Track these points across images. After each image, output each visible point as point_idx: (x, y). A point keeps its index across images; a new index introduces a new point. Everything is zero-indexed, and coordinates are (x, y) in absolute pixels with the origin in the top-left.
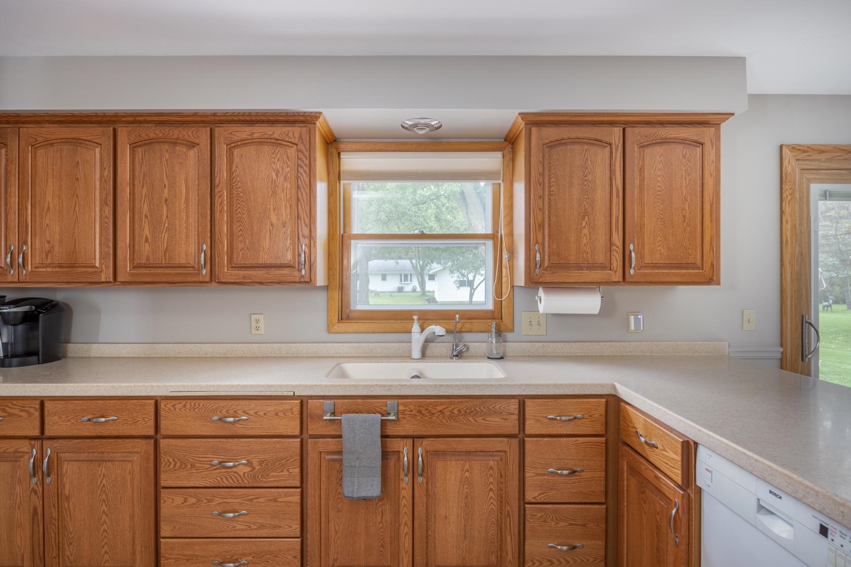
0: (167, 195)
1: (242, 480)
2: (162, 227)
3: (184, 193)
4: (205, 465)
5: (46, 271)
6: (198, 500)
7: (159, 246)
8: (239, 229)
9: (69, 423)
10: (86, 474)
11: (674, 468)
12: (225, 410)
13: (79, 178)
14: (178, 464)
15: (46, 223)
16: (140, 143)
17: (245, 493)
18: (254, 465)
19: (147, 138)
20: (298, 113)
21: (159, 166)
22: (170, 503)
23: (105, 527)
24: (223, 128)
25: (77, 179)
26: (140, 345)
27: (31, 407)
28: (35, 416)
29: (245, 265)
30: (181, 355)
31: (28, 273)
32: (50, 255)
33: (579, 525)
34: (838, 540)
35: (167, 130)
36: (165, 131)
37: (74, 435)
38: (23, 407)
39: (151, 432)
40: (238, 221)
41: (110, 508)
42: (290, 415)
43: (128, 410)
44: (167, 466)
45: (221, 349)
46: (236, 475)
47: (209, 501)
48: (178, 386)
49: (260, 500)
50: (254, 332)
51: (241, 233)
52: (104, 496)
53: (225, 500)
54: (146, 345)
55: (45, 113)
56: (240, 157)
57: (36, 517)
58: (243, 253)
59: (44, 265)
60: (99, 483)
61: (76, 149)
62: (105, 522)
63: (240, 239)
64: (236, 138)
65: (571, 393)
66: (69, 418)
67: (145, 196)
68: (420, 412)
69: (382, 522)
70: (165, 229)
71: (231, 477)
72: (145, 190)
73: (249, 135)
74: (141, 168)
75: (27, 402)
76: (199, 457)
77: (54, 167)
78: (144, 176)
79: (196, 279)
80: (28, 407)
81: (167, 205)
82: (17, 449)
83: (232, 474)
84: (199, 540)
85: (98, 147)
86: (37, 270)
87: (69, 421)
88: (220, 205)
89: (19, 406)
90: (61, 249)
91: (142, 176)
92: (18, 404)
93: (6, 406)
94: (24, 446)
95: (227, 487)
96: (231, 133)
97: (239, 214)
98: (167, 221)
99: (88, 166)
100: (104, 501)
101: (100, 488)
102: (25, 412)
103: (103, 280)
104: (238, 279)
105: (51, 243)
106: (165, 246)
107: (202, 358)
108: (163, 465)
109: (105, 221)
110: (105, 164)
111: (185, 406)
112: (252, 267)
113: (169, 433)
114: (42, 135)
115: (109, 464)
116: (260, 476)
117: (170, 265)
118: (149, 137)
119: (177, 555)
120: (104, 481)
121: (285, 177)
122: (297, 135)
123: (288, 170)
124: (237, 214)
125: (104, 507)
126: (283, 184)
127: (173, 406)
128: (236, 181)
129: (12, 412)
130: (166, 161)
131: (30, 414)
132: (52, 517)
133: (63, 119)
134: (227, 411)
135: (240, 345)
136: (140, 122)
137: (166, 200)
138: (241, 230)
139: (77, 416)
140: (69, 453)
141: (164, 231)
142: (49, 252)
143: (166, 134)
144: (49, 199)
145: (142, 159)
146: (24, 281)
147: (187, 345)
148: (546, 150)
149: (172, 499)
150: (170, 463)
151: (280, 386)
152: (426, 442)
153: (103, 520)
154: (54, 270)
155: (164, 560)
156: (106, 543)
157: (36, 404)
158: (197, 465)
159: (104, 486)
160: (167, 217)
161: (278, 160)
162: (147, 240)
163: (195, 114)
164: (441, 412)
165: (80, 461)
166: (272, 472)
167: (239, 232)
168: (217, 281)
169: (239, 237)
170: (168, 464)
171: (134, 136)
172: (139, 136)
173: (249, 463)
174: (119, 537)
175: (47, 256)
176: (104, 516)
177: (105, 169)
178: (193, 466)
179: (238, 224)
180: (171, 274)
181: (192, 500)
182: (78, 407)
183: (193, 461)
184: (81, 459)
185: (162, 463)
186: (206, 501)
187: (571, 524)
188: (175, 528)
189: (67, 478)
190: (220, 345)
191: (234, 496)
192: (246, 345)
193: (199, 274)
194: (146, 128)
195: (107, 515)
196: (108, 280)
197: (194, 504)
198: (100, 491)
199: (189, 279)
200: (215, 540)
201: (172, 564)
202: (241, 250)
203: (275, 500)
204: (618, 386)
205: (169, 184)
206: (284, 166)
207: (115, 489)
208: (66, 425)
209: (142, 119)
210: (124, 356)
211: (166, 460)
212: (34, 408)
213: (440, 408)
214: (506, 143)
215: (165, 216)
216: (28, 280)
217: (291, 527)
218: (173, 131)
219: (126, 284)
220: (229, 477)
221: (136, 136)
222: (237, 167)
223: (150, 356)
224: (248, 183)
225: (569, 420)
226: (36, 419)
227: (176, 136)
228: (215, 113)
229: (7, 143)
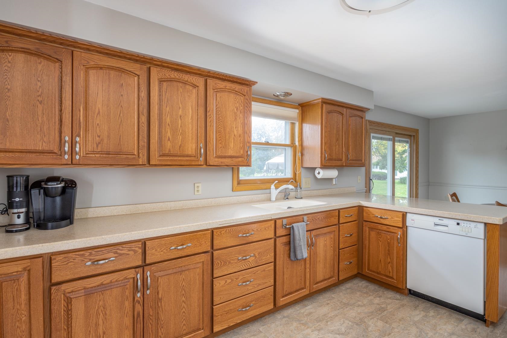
0: (181, 113)
1: (251, 264)
2: (178, 132)
3: (191, 114)
4: (235, 261)
5: (95, 156)
6: (232, 280)
7: (176, 143)
8: (219, 136)
9: (162, 252)
10: (173, 282)
11: (398, 223)
12: (244, 231)
13: (123, 95)
14: (223, 264)
15: (97, 122)
16: (164, 79)
17: (253, 270)
18: (256, 256)
19: (169, 77)
20: (248, 80)
21: (177, 95)
22: (218, 284)
23: (184, 310)
24: (212, 80)
25: (122, 95)
26: (127, 206)
27: (136, 247)
28: (139, 252)
29: (222, 156)
30: (155, 210)
31: (81, 158)
32: (99, 146)
33: (351, 254)
34: (462, 225)
35: (181, 75)
36: (180, 75)
37: (165, 259)
38: (130, 248)
39: (209, 249)
40: (219, 132)
41: (187, 298)
42: (270, 228)
43: (197, 238)
44: (217, 266)
45: (178, 205)
46: (249, 262)
47: (237, 279)
48: (223, 221)
49: (259, 272)
50: (196, 193)
51: (220, 138)
52: (183, 292)
53: (244, 276)
54: (131, 205)
55: (99, 46)
56: (220, 98)
57: (139, 318)
58: (221, 150)
59: (95, 152)
60: (180, 285)
61: (121, 75)
62: (184, 307)
63: (220, 142)
64: (218, 87)
65: (350, 206)
66: (162, 249)
67: (168, 112)
68: (313, 220)
69: (301, 269)
70: (180, 133)
71: (246, 264)
72: (168, 108)
73: (225, 87)
74: (166, 94)
75: (133, 244)
76: (232, 257)
77: (104, 85)
78: (167, 100)
79: (197, 163)
80: (134, 247)
81: (181, 120)
82: (126, 277)
83: (247, 262)
84: (232, 301)
85: (136, 77)
86: (88, 155)
87: (162, 251)
88: (210, 122)
89: (127, 248)
90: (109, 142)
91: (166, 100)
92: (127, 246)
93: (117, 249)
94: (131, 274)
95: (245, 270)
96: (216, 84)
97: (219, 128)
98: (181, 129)
99: (130, 88)
100: (183, 295)
101: (181, 288)
102: (132, 251)
103: (141, 163)
104: (218, 163)
105: (101, 137)
106: (180, 144)
107: (168, 210)
108: (215, 265)
109: (142, 125)
110: (142, 88)
111: (226, 231)
112: (225, 157)
113: (218, 247)
114: (94, 60)
115: (187, 272)
116: (258, 261)
117: (182, 155)
118: (171, 77)
119: (222, 312)
120: (184, 283)
121: (240, 112)
122: (246, 91)
123: (242, 108)
124: (218, 128)
125: (184, 299)
126: (239, 115)
127: (220, 232)
128: (218, 110)
129: (122, 253)
130: (181, 93)
131: (135, 252)
132: (150, 315)
133: (112, 53)
134: (245, 231)
135: (190, 201)
136: (164, 66)
137: (181, 116)
138: (220, 137)
139: (167, 247)
140: (160, 271)
141: (179, 135)
142: (99, 143)
143: (181, 77)
144: (100, 106)
145: (166, 89)
146: (77, 163)
147: (159, 203)
148: (327, 114)
149: (220, 283)
150: (219, 264)
151: (266, 215)
152: (314, 231)
153: (183, 306)
154: (102, 155)
155: (215, 318)
156: (184, 319)
157: (140, 244)
158: (232, 261)
159: (183, 286)
160: (181, 126)
161: (238, 102)
162: (169, 139)
163: (199, 69)
164: (319, 218)
165: (169, 274)
166: (263, 257)
167: (219, 138)
168: (208, 164)
169: (219, 141)
170: (218, 264)
171: (161, 74)
172: (165, 75)
173: (255, 256)
174: (192, 313)
175: (97, 146)
176: (183, 303)
177: (142, 91)
178: (229, 262)
179: (219, 134)
180: (183, 160)
181: (229, 281)
182: (168, 241)
183: (229, 260)
184: (169, 273)
185: (215, 264)
186: (235, 279)
187: (350, 254)
188: (221, 298)
189: (160, 287)
190: (179, 202)
191: (247, 273)
192: (194, 201)
193: (198, 160)
194: (168, 71)
195: (185, 303)
196: (144, 164)
197: (230, 283)
198: (181, 289)
199: (193, 163)
200: (239, 298)
201: (219, 318)
202: (220, 148)
203: (264, 271)
204: (361, 202)
205: (182, 107)
206: (240, 106)
207: (190, 285)
208: (160, 254)
209: (166, 65)
210: (115, 214)
211: (217, 263)
212: (138, 247)
213: (318, 217)
214: (299, 106)
215: (180, 126)
216: (81, 163)
217: (270, 281)
218: (185, 76)
219: (152, 166)
220: (245, 265)
221: (162, 74)
222: (218, 103)
223: (134, 212)
224: (224, 112)
225: (350, 216)
226: (140, 254)
227: (186, 79)
228: (209, 71)
229: (62, 59)
